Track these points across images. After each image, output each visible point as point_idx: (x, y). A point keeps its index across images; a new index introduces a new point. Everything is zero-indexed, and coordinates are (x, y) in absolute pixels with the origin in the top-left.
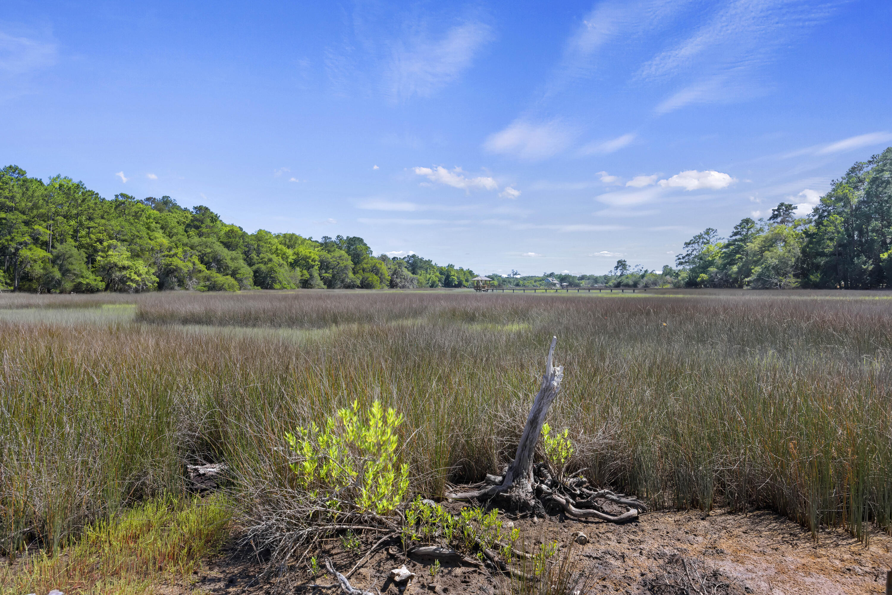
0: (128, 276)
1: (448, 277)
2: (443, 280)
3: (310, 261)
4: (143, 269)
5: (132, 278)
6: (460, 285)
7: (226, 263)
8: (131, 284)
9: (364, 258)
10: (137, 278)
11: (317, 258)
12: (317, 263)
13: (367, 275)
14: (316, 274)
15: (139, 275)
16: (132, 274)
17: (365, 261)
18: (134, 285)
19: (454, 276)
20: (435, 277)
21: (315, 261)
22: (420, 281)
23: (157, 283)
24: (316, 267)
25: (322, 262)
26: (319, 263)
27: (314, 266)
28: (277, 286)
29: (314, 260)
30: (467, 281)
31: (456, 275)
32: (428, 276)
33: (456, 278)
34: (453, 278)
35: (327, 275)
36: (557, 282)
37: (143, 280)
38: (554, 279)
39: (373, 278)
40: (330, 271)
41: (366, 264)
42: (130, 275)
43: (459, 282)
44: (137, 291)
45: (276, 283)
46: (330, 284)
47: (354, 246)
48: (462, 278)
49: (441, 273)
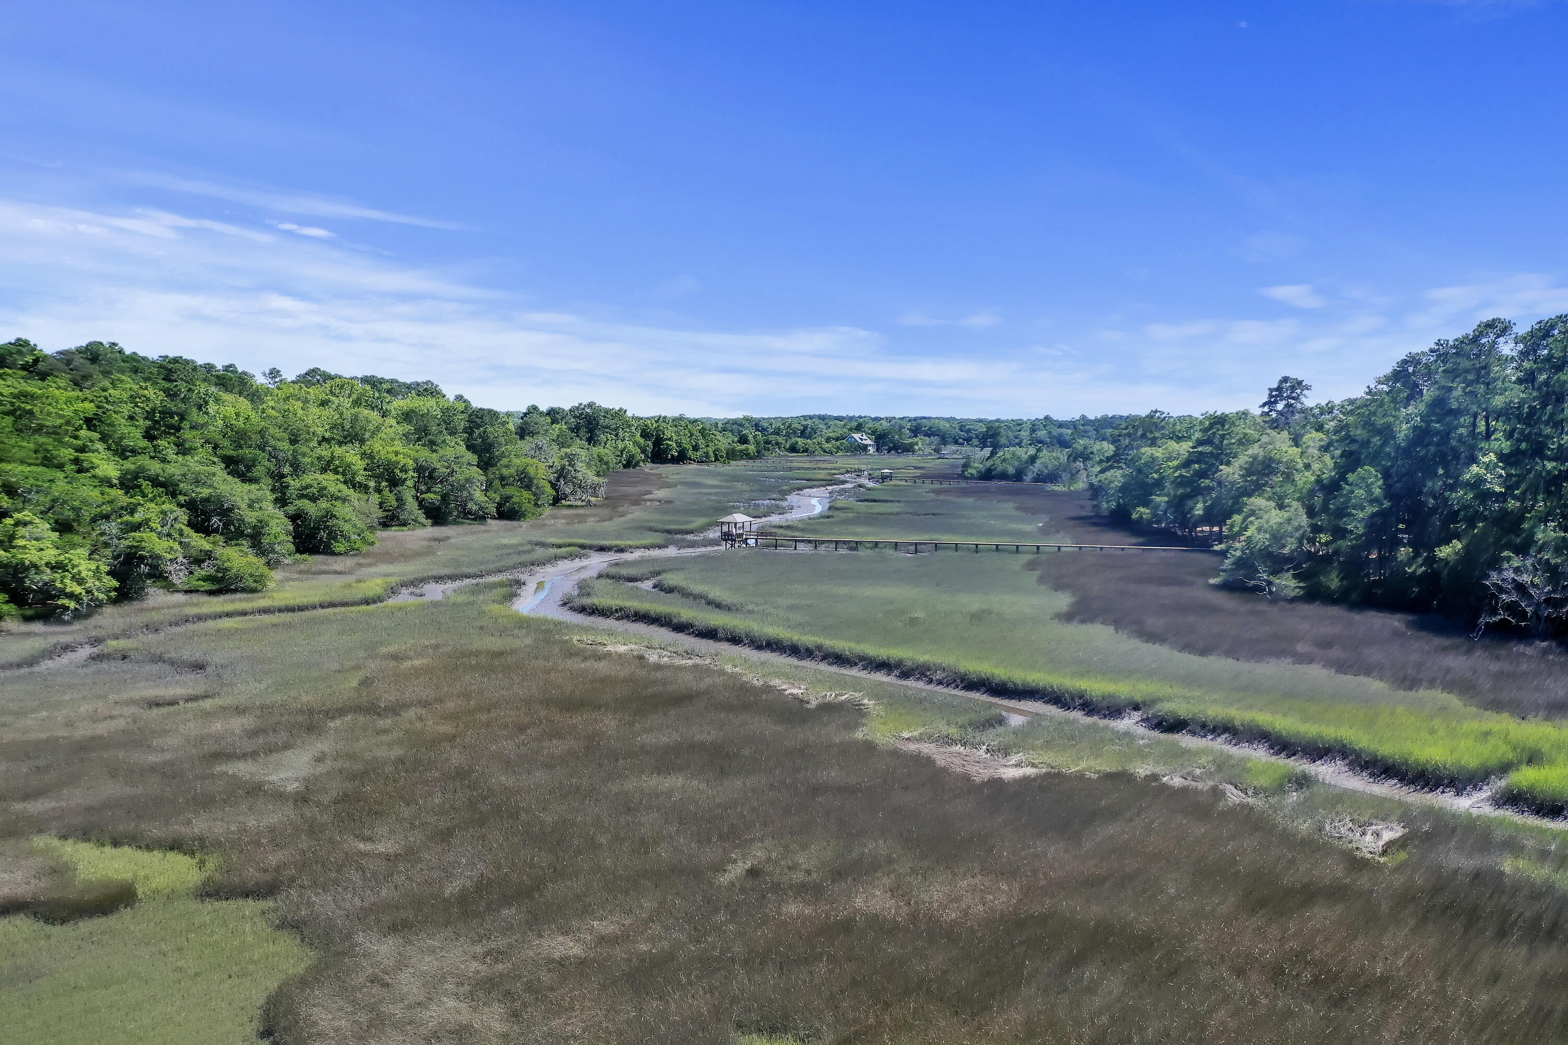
0: (58, 585)
1: (658, 441)
2: (649, 450)
3: (397, 471)
4: (85, 567)
5: (68, 590)
6: (681, 458)
7: (242, 516)
8: (66, 602)
9: (503, 455)
10: (78, 589)
11: (411, 463)
12: (411, 473)
13: (509, 491)
14: (409, 496)
15: (80, 581)
16: (67, 581)
17: (504, 461)
18: (72, 605)
19: (670, 439)
20: (631, 444)
21: (406, 472)
22: (605, 459)
23: (115, 590)
24: (410, 483)
25: (419, 469)
26: (415, 475)
27: (405, 479)
28: (339, 547)
29: (404, 470)
30: (696, 448)
31: (675, 438)
32: (620, 445)
33: (674, 445)
34: (667, 444)
35: (432, 496)
36: (869, 442)
37: (89, 592)
38: (865, 437)
39: (521, 497)
40: (438, 487)
41: (507, 466)
42: (62, 582)
43: (679, 452)
44: (78, 615)
45: (335, 539)
46: (437, 516)
47: (482, 429)
48: (686, 443)
49: (645, 435)
